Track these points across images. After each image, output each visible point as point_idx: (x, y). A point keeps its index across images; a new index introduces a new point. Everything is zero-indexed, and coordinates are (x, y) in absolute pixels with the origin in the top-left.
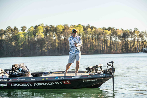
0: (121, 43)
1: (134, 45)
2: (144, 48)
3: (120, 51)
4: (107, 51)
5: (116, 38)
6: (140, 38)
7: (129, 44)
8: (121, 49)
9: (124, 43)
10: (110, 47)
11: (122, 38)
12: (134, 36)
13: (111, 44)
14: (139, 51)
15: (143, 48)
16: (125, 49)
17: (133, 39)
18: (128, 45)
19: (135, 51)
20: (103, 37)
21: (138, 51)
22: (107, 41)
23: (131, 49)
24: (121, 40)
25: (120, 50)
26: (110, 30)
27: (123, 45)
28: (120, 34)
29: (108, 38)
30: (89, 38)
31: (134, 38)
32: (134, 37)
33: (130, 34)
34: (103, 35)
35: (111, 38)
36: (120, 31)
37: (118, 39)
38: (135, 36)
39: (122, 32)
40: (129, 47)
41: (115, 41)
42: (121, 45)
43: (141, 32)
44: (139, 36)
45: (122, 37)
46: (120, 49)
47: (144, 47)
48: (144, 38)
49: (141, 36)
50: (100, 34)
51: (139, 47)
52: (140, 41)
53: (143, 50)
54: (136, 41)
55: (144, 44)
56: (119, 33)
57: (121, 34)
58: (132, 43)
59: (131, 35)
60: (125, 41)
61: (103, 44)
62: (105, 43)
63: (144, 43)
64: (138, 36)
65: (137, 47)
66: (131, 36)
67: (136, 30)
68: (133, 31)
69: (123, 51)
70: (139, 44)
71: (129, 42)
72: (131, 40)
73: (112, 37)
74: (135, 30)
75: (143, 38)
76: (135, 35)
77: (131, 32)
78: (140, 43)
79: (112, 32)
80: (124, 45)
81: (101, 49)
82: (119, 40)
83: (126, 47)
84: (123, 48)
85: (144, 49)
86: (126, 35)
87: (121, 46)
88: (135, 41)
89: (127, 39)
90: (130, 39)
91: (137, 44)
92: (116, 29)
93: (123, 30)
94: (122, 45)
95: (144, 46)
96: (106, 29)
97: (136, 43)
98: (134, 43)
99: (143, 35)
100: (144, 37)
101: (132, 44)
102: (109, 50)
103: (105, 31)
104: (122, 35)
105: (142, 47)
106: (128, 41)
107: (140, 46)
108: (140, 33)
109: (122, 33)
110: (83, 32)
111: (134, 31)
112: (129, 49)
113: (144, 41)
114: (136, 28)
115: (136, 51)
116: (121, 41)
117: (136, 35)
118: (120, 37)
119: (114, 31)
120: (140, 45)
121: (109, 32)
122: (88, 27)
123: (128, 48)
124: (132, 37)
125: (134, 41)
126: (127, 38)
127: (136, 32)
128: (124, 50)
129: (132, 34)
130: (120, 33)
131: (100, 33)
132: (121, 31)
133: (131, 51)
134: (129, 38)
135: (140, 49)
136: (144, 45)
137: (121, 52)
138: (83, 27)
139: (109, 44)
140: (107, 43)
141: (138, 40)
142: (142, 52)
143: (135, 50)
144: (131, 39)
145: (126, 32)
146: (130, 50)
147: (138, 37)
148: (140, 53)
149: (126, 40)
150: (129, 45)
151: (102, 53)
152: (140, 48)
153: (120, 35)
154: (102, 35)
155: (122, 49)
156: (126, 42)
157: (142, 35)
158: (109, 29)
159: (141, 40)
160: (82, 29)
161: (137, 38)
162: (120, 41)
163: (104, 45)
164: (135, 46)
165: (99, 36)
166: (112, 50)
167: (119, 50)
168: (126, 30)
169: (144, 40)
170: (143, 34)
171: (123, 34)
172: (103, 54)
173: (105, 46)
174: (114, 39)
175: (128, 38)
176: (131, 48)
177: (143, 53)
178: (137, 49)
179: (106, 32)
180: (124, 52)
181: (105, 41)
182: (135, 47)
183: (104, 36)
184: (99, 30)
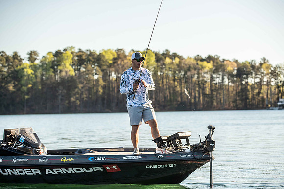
0: (232, 87)
1: (259, 93)
2: (280, 100)
3: (231, 105)
4: (204, 105)
5: (223, 79)
6: (273, 79)
7: (250, 90)
8: (233, 102)
9: (240, 88)
10: (211, 96)
11: (235, 79)
12: (259, 73)
13: (211, 90)
14: (270, 106)
15: (278, 98)
16: (242, 100)
17: (257, 80)
18: (248, 93)
19: (261, 106)
20: (196, 76)
21: (267, 105)
22: (204, 84)
23: (254, 102)
24: (233, 82)
25: (231, 102)
26: (211, 62)
27: (236, 93)
28: (232, 69)
29: (207, 77)
30: (167, 76)
31: (260, 79)
32: (260, 77)
33: (252, 70)
34: (196, 72)
35: (212, 78)
36: (230, 63)
37: (226, 81)
38: (263, 75)
39: (235, 65)
40: (250, 96)
41: (222, 84)
42: (232, 92)
43: (274, 66)
44: (271, 73)
45: (237, 76)
46: (231, 100)
47: (281, 98)
48: (281, 79)
49: (275, 75)
50: (189, 69)
51: (269, 96)
52: (272, 86)
53: (279, 103)
54: (264, 85)
55: (280, 91)
56: (229, 69)
57: (234, 70)
58: (256, 89)
59: (253, 73)
60: (242, 84)
61: (195, 90)
62: (200, 88)
63: (281, 89)
64: (268, 74)
65: (265, 97)
66: (253, 75)
67: (265, 63)
68: (257, 65)
69: (237, 105)
70: (269, 92)
71: (249, 87)
72: (253, 83)
73: (215, 75)
74: (263, 62)
75: (279, 78)
76: (263, 73)
77: (253, 67)
78: (273, 90)
79: (214, 66)
80: (239, 93)
81: (191, 101)
82: (229, 82)
83: (243, 96)
84: (238, 98)
85: (281, 102)
86: (244, 73)
87: (232, 95)
88: (262, 86)
89: (246, 80)
90: (251, 81)
91: (266, 92)
92: (224, 60)
93: (236, 61)
94: (234, 92)
95: (280, 95)
96: (202, 60)
97: (265, 88)
98: (261, 89)
99: (279, 73)
100: (281, 76)
101: (257, 91)
102: (208, 102)
103: (200, 63)
104: (235, 72)
105: (276, 96)
106: (248, 85)
107: (273, 95)
108: (273, 69)
109: (236, 69)
110: (155, 64)
111: (261, 64)
112: (249, 102)
113: (280, 84)
114: (265, 59)
115: (264, 105)
116: (232, 85)
117: (265, 72)
118: (231, 75)
119: (220, 63)
120: (273, 92)
121: (209, 66)
122: (166, 54)
123: (248, 98)
124: (257, 76)
125: (260, 84)
126: (245, 78)
127: (264, 66)
128: (239, 102)
129: (255, 70)
130: (232, 67)
131: (190, 67)
132: (234, 63)
133: (253, 104)
134: (249, 78)
135: (273, 102)
136: (281, 93)
137: (234, 106)
138: (156, 54)
139: (207, 91)
140: (204, 89)
141: (267, 83)
142: (277, 108)
143: (261, 102)
144: (253, 80)
145: (243, 66)
146: (251, 103)
147: (268, 76)
148: (272, 109)
149: (244, 82)
150: (250, 93)
151: (193, 108)
152: (272, 100)
154: (193, 71)
155: (235, 101)
156: (244, 87)
157: (277, 72)
158: (209, 59)
159: (274, 82)
160: (153, 59)
161: (265, 79)
162: (230, 84)
163: (199, 92)
164: (261, 95)
165: (189, 74)
166: (215, 103)
167: (229, 103)
168: (243, 63)
169: (282, 82)
170: (278, 70)
171: (238, 70)
172: (196, 109)
173: (199, 94)
174: (218, 80)
175: (247, 78)
176: (253, 98)
177: (279, 109)
178: (266, 102)
179: (202, 66)
180: (239, 106)
181: (201, 84)
182: (263, 97)
183: (198, 74)
184: (188, 61)
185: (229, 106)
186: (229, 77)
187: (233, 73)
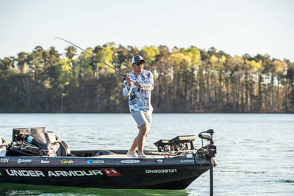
0: (282, 89)
3: (281, 108)
4: (251, 107)
5: (272, 80)
8: (283, 105)
9: (290, 90)
10: (259, 98)
11: (285, 80)
13: (260, 92)
16: (292, 103)
20: (244, 76)
22: (251, 85)
24: (283, 83)
25: (280, 105)
26: (261, 61)
27: (286, 95)
28: (282, 69)
29: (256, 78)
30: (213, 76)
34: (244, 72)
35: (261, 79)
36: (281, 63)
39: (286, 65)
41: (271, 86)
42: (282, 94)
45: (287, 77)
46: (281, 102)
50: (236, 69)
56: (279, 69)
57: (284, 70)
61: (242, 91)
62: (247, 89)
73: (264, 76)
79: (263, 66)
80: (289, 95)
81: (237, 102)
82: (279, 83)
84: (288, 101)
87: (282, 97)
92: (274, 60)
93: (287, 61)
94: (284, 95)
96: (251, 59)
102: (255, 104)
103: (248, 62)
104: (286, 72)
109: (286, 69)
110: (200, 63)
116: (282, 87)
118: (281, 76)
119: (270, 63)
121: (258, 65)
122: (212, 52)
128: (289, 105)
130: (282, 67)
131: (237, 67)
132: (284, 63)
137: (283, 109)
138: (201, 52)
139: (256, 93)
140: (252, 90)
151: (240, 110)
153: (282, 73)
154: (240, 71)
155: (285, 104)
158: (258, 58)
160: (198, 57)
162: (280, 85)
163: (246, 93)
165: (236, 73)
166: (263, 106)
167: (279, 105)
171: (289, 71)
172: (243, 112)
173: (247, 96)
174: (267, 81)
179: (250, 65)
180: (289, 110)
181: (249, 85)
183: (246, 74)
184: (235, 59)
185: (278, 109)
186: (279, 78)
187: (284, 74)
